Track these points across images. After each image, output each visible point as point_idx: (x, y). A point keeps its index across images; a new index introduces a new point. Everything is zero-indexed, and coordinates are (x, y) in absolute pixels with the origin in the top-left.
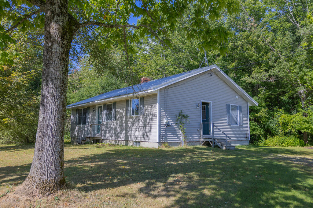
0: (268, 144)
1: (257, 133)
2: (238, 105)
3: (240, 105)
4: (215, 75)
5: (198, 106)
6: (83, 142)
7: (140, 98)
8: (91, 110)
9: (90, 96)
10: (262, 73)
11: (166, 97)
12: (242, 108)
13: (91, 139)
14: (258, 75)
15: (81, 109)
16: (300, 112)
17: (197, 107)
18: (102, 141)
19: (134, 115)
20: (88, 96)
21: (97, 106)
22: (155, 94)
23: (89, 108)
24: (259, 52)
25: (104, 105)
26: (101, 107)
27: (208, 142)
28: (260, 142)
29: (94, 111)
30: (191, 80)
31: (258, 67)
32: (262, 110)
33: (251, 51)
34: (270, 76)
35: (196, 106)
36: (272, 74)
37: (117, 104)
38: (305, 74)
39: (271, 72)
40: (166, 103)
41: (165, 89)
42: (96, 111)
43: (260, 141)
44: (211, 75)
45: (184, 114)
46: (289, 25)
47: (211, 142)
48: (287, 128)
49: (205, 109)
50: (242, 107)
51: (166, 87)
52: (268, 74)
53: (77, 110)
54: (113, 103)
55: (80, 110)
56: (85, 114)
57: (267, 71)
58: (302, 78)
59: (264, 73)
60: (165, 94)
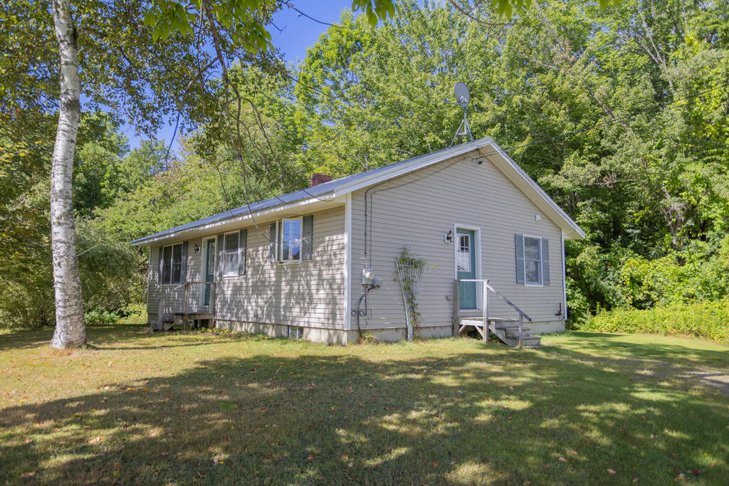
0: (598, 326)
1: (575, 304)
2: (540, 238)
3: (545, 237)
4: (487, 164)
5: (448, 238)
6: (167, 327)
7: (304, 218)
8: (191, 249)
9: (198, 219)
10: (587, 166)
11: (367, 213)
12: (549, 244)
13: (186, 317)
14: (577, 170)
15: (171, 247)
16: (669, 255)
17: (446, 241)
18: (215, 322)
19: (287, 259)
20: (193, 217)
21: (204, 239)
22: (340, 207)
23: (186, 243)
24: (576, 119)
25: (220, 236)
26: (213, 240)
27: (474, 327)
28: (579, 323)
29: (198, 250)
30: (431, 173)
31: (576, 153)
32: (587, 249)
33: (558, 116)
34: (604, 173)
35: (442, 238)
36: (608, 168)
37: (248, 235)
38: (682, 170)
39: (606, 163)
40: (368, 228)
41: (366, 193)
42: (201, 252)
43: (579, 319)
44: (480, 163)
45: (414, 257)
46: (642, 60)
47: (481, 328)
48: (640, 291)
49: (467, 244)
50: (550, 241)
51: (369, 188)
52: (599, 169)
53: (161, 249)
54: (239, 231)
55: (167, 250)
56: (178, 257)
57: (597, 161)
58: (674, 179)
59: (590, 166)
60: (366, 206)
